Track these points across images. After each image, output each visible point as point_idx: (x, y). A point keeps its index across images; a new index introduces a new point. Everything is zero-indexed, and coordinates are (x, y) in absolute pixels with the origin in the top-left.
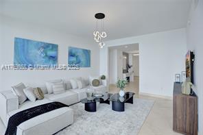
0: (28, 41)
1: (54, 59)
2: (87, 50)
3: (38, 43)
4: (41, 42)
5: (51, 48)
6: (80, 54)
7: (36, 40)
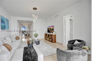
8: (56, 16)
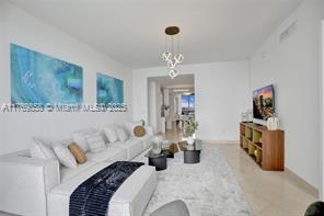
0: (36, 53)
1: (77, 91)
2: (119, 81)
3: (53, 60)
4: (59, 61)
5: (72, 72)
6: (111, 86)
7: (49, 55)
8: (286, 32)
